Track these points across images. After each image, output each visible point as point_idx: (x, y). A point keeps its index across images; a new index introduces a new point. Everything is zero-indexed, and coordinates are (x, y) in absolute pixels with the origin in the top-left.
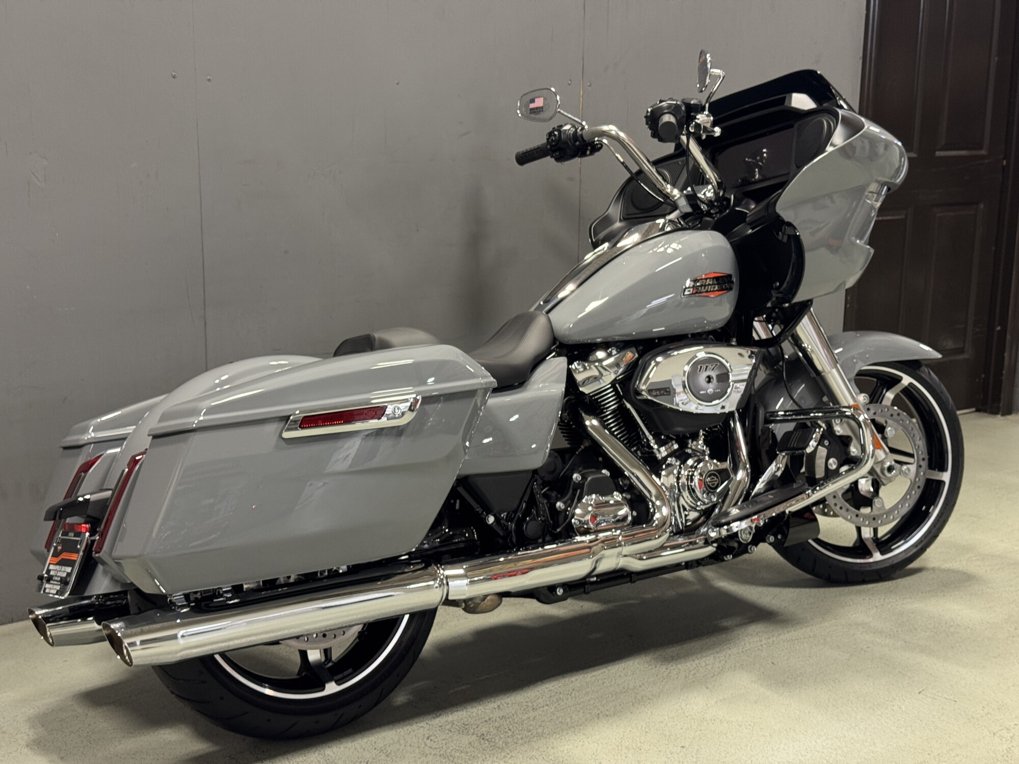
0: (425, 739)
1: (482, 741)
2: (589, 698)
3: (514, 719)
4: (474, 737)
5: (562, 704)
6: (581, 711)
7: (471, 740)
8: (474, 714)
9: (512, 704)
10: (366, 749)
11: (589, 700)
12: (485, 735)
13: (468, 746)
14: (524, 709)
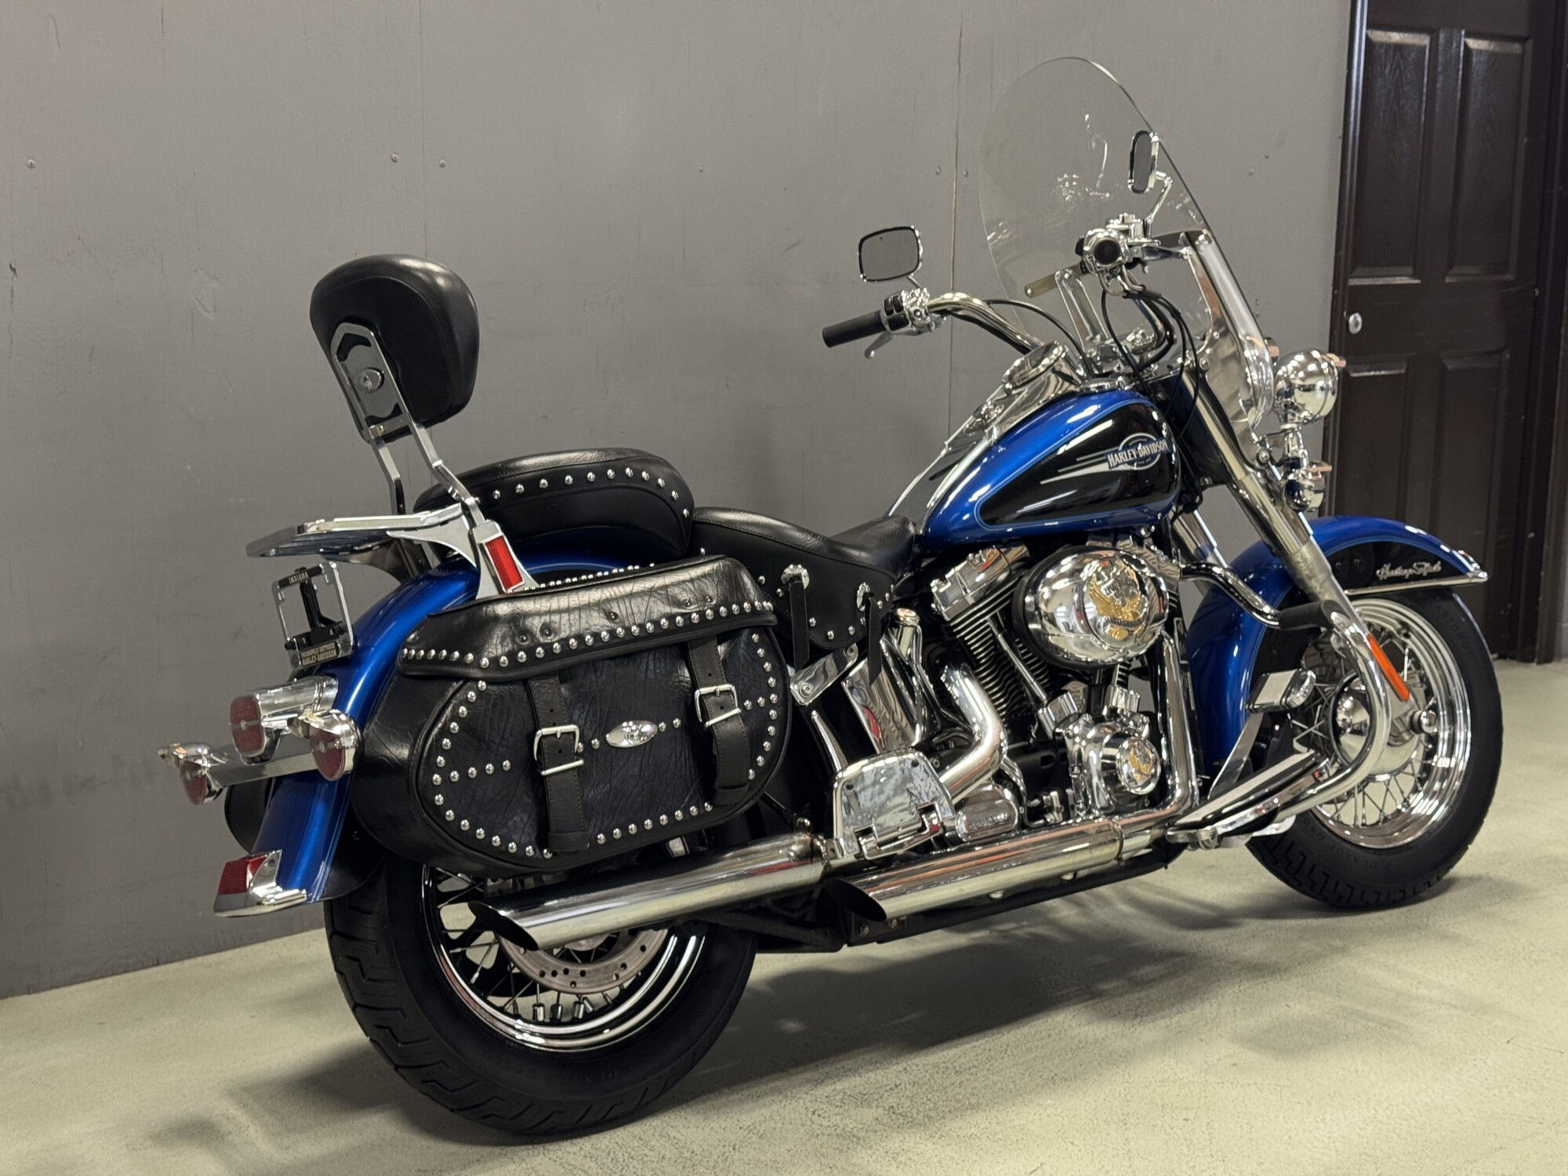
0: (810, 1114)
1: (894, 1116)
2: (1033, 1056)
3: (932, 1087)
4: (880, 1110)
5: (996, 1064)
6: (1027, 1074)
7: (876, 1115)
8: (871, 1079)
9: (924, 1065)
10: (728, 1129)
11: (1035, 1059)
12: (895, 1105)
13: (874, 1123)
14: (943, 1072)
